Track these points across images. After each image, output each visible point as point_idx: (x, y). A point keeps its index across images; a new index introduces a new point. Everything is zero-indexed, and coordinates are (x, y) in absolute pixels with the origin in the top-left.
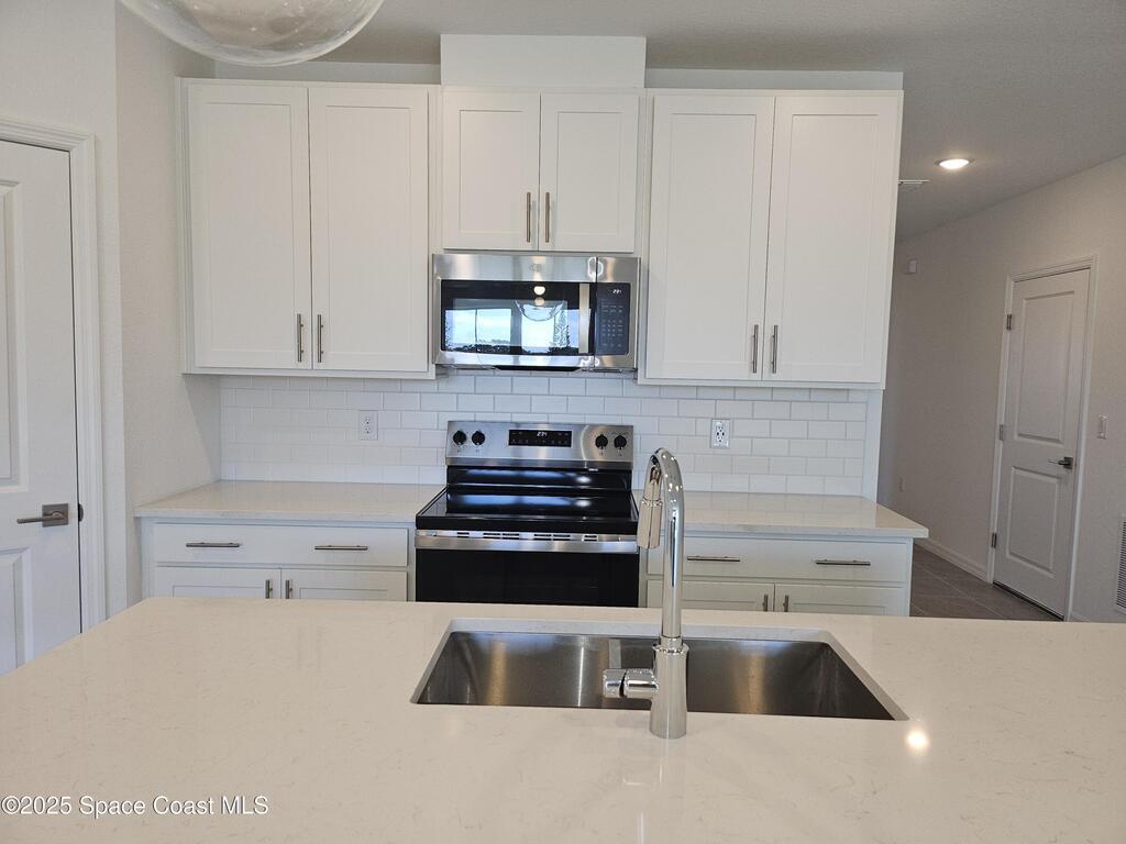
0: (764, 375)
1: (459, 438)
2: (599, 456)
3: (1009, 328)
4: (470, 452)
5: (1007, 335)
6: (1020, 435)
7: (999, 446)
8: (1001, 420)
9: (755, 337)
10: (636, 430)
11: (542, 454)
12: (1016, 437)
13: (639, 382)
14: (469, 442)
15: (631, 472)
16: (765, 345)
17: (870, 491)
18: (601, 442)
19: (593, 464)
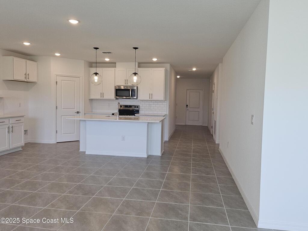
0: (150, 99)
9: (150, 95)
10: (140, 106)
11: (128, 108)
17: (168, 113)
18: (135, 107)
19: (135, 110)
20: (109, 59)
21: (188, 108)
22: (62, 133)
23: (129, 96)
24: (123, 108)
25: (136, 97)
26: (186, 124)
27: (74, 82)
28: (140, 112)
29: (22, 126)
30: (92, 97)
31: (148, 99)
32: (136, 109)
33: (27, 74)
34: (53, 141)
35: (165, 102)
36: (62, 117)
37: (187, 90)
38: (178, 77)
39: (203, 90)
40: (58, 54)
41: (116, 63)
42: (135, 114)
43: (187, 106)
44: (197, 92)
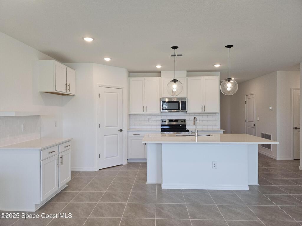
0: (203, 112)
1: (163, 121)
2: (181, 123)
3: (246, 103)
4: (164, 123)
5: (245, 104)
6: (248, 121)
7: (246, 123)
8: (246, 119)
9: (202, 107)
10: (187, 120)
11: (174, 123)
12: (248, 122)
13: (187, 113)
14: (164, 122)
15: (186, 126)
16: (203, 108)
17: (219, 128)
19: (181, 125)
20: (161, 66)
22: (105, 157)
23: (178, 108)
24: (168, 123)
27: (117, 94)
29: (69, 153)
30: (133, 111)
31: (200, 111)
33: (68, 84)
34: (96, 169)
36: (105, 136)
40: (107, 59)
41: (160, 72)
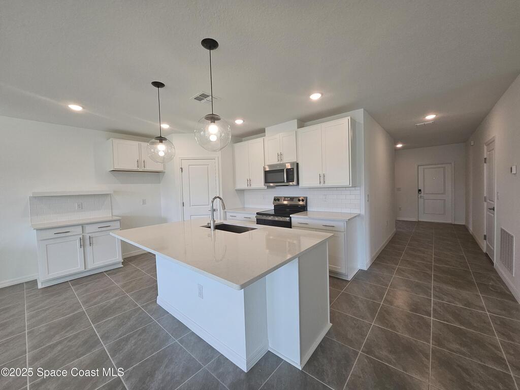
1: (275, 200)
3: (485, 162)
5: (485, 165)
12: (488, 201)
13: (299, 188)
16: (322, 178)
17: (363, 212)
18: (299, 200)
19: (298, 205)
21: (422, 194)
23: (284, 182)
25: (295, 183)
26: (420, 220)
27: (207, 166)
28: (308, 209)
30: (238, 187)
32: (301, 203)
33: (142, 160)
35: (356, 188)
36: (192, 217)
37: (418, 166)
38: (399, 146)
39: (451, 163)
42: (291, 216)
43: (420, 190)
44: (439, 168)
